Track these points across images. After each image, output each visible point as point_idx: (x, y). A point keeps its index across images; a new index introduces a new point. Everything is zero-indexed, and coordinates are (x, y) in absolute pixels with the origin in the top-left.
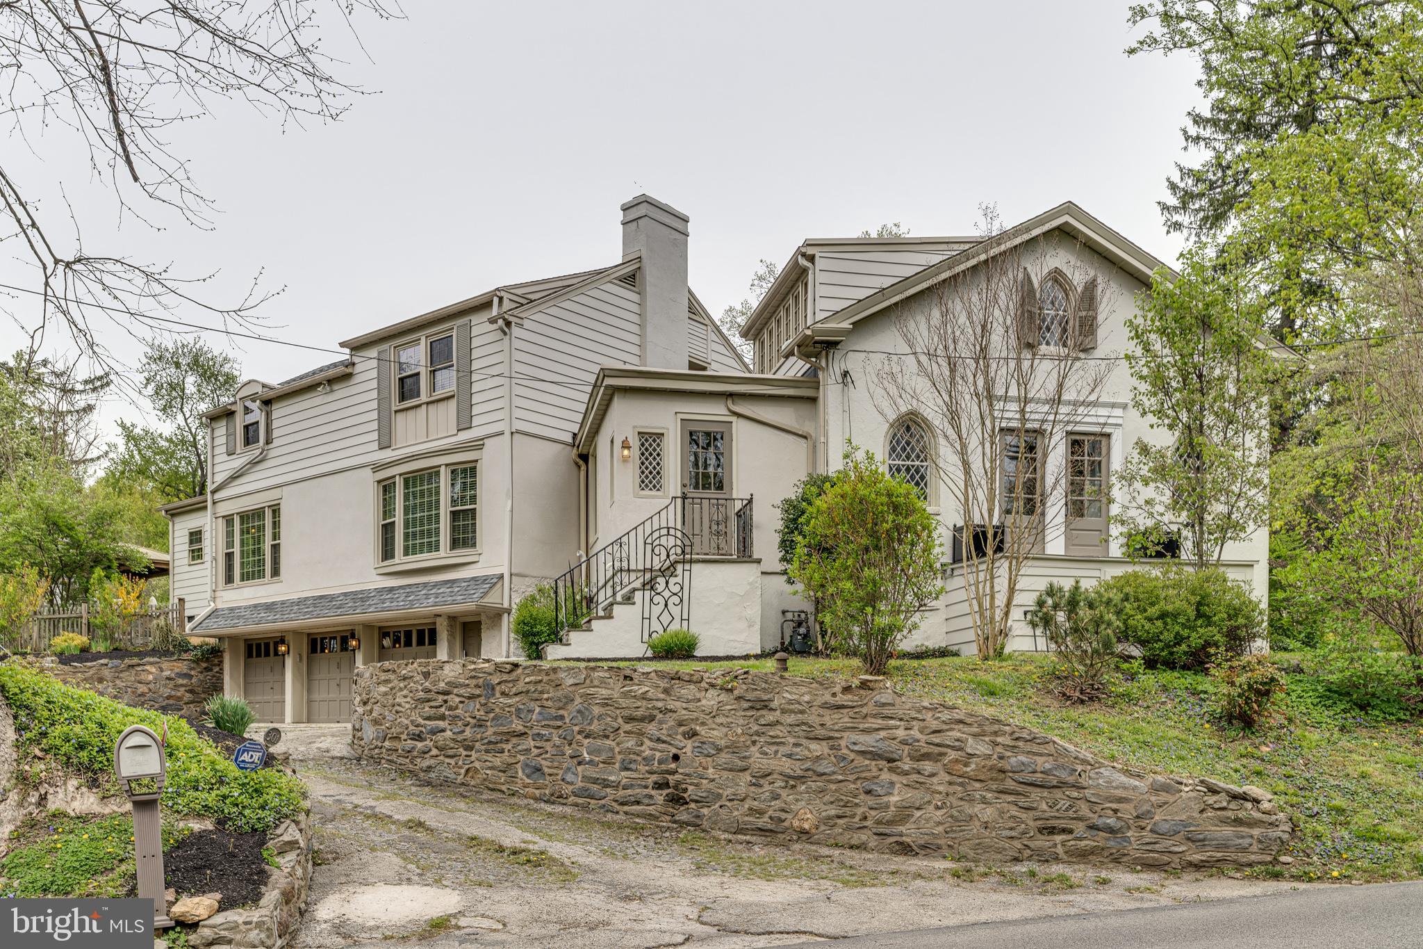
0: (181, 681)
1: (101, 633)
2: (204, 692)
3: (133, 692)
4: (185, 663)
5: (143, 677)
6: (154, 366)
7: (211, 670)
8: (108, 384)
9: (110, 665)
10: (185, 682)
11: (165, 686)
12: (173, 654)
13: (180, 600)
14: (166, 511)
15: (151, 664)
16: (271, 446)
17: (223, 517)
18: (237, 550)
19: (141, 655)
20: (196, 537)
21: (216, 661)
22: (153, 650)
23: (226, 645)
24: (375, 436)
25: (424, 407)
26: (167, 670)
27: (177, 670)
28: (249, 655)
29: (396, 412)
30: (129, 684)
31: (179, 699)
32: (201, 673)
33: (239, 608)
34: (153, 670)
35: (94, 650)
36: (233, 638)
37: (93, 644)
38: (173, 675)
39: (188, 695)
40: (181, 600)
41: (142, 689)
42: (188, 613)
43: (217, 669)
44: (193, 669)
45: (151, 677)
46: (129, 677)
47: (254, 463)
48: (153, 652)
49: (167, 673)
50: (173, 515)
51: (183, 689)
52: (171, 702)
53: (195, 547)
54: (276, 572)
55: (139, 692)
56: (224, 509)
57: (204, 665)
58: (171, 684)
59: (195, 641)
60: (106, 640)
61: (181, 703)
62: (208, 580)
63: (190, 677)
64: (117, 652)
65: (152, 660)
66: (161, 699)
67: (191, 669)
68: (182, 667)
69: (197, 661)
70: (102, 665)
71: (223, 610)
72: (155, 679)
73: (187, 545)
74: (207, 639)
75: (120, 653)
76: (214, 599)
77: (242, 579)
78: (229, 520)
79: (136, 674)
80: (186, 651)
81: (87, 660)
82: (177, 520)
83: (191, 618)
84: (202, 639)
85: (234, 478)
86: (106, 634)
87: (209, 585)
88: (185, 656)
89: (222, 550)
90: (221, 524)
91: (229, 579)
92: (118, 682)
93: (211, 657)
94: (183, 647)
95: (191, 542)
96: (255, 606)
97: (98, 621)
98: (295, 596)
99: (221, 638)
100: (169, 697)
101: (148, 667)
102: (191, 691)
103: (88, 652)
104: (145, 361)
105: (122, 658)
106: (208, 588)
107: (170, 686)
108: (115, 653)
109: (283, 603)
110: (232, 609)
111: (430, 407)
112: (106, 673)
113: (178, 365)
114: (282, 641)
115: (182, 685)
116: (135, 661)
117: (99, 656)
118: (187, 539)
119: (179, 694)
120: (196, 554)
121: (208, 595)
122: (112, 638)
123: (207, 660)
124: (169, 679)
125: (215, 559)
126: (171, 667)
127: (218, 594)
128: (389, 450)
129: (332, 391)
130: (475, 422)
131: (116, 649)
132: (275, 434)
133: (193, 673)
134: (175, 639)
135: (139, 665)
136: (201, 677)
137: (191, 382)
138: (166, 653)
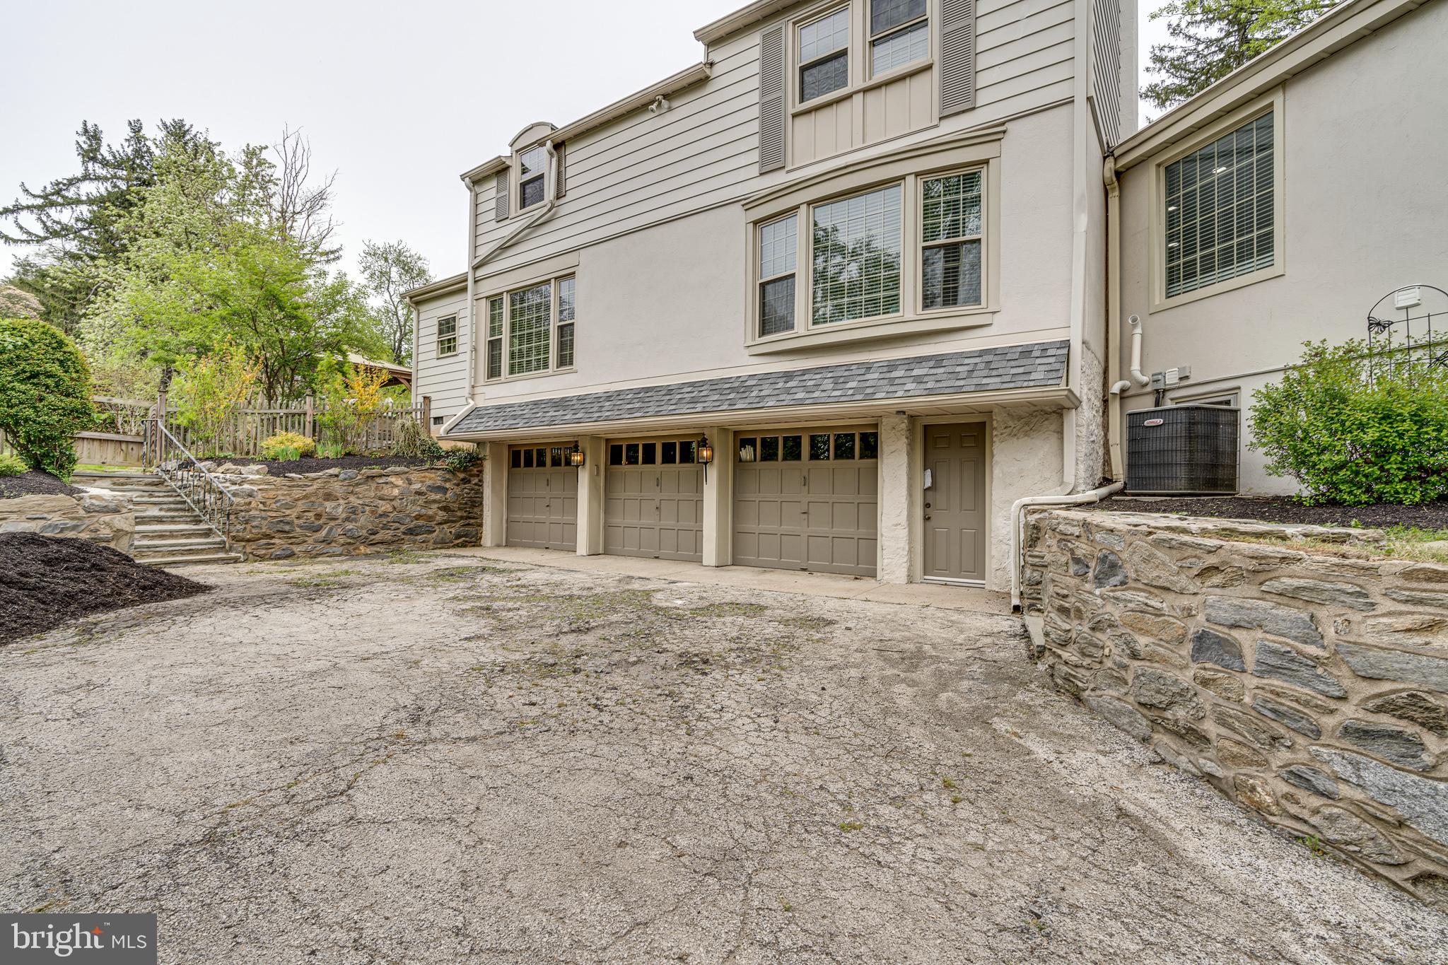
0: (433, 496)
1: (329, 433)
2: (460, 509)
3: (372, 512)
4: (439, 473)
5: (387, 491)
6: (369, 258)
7: (469, 482)
8: (338, 258)
9: (342, 477)
10: (438, 497)
11: (414, 503)
12: (422, 461)
13: (425, 398)
14: (411, 298)
15: (397, 474)
16: (563, 201)
17: (487, 298)
18: (505, 336)
19: (383, 461)
20: (447, 326)
21: (475, 471)
22: (396, 456)
23: (487, 452)
24: (755, 156)
25: (858, 98)
26: (417, 482)
27: (429, 483)
28: (515, 462)
29: (794, 116)
30: (367, 501)
31: (430, 518)
32: (458, 485)
33: (511, 406)
34: (400, 482)
35: (320, 454)
36: (495, 443)
37: (319, 447)
38: (424, 489)
39: (441, 513)
40: (427, 399)
41: (384, 507)
42: (434, 414)
43: (475, 480)
44: (449, 480)
45: (396, 492)
46: (368, 491)
47: (535, 226)
48: (398, 459)
49: (417, 486)
50: (418, 303)
51: (436, 505)
52: (421, 522)
53: (446, 337)
54: (565, 359)
55: (380, 511)
56: (488, 288)
57: (462, 476)
58: (421, 500)
59: (446, 446)
60: (336, 442)
61: (433, 524)
62: (466, 374)
63: (445, 490)
64: (350, 459)
65: (398, 469)
66: (408, 520)
67: (447, 480)
68: (435, 478)
69: (453, 472)
70: (331, 475)
71: (486, 408)
72: (401, 494)
73: (436, 336)
74: (460, 444)
75: (356, 460)
76: (473, 396)
77: (512, 372)
78: (495, 301)
79: (377, 488)
80: (439, 458)
81: (310, 469)
82: (423, 308)
83: (438, 420)
84: (453, 443)
85: (504, 248)
86: (335, 437)
87: (468, 380)
88: (438, 464)
89: (484, 337)
90: (484, 306)
91: (494, 372)
92: (352, 499)
93: (469, 466)
94: (434, 454)
95: (441, 332)
96: (536, 403)
97: (327, 419)
98: (600, 390)
99: (480, 443)
100: (418, 517)
101: (392, 479)
102: (445, 509)
103: (312, 457)
104: (363, 255)
105: (359, 466)
106: (467, 384)
107: (420, 502)
108: (348, 460)
109: (580, 398)
110: (499, 408)
111: (871, 97)
112: (337, 487)
113: (386, 260)
114: (576, 448)
115: (434, 501)
116: (376, 470)
117: (325, 464)
118: (435, 329)
119: (430, 513)
120: (448, 346)
121: (466, 392)
122: (344, 440)
123: (465, 470)
124: (419, 493)
125: (475, 349)
126: (422, 479)
127: (477, 390)
128: (783, 172)
129: (670, 109)
130: (982, 98)
131: (348, 454)
132: (570, 184)
133: (448, 485)
134: (423, 443)
135: (381, 476)
136: (458, 490)
137: (395, 272)
138: (413, 461)
